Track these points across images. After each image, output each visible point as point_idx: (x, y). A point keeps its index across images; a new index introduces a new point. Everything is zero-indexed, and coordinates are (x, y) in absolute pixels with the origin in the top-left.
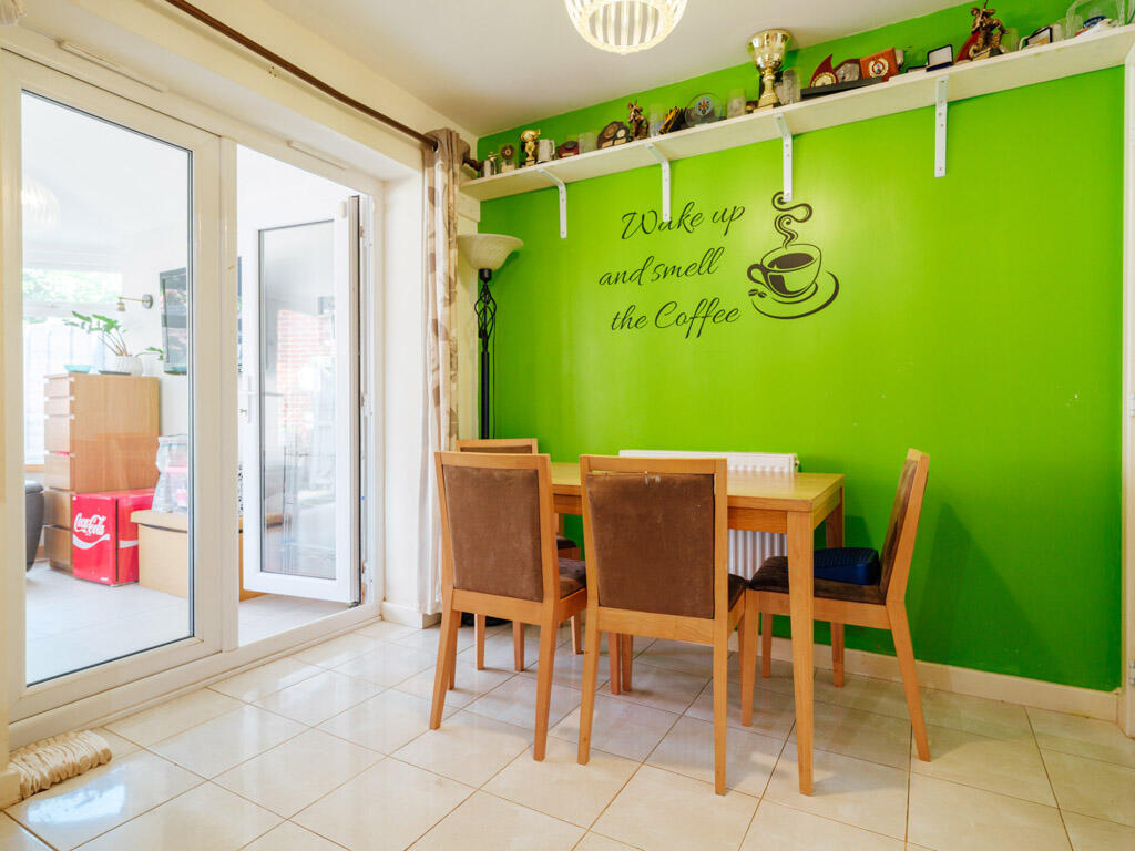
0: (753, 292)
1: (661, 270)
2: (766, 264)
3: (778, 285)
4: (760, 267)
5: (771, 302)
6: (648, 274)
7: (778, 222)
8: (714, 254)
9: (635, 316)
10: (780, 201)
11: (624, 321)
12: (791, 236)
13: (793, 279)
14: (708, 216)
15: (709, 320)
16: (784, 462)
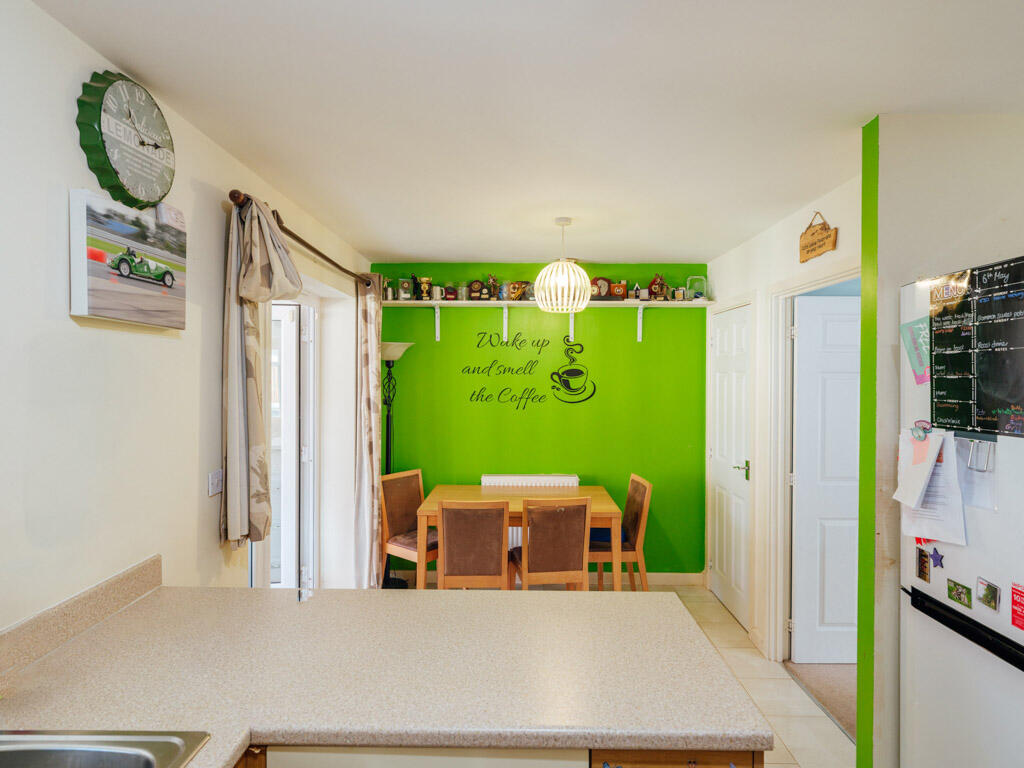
0: (553, 387)
1: (502, 369)
2: (560, 373)
3: (566, 384)
4: (557, 374)
5: (563, 393)
6: (494, 370)
7: (567, 351)
8: (533, 364)
9: (486, 394)
10: (568, 340)
11: (478, 396)
12: (573, 360)
13: (574, 382)
14: (529, 342)
15: (530, 400)
16: (572, 481)
